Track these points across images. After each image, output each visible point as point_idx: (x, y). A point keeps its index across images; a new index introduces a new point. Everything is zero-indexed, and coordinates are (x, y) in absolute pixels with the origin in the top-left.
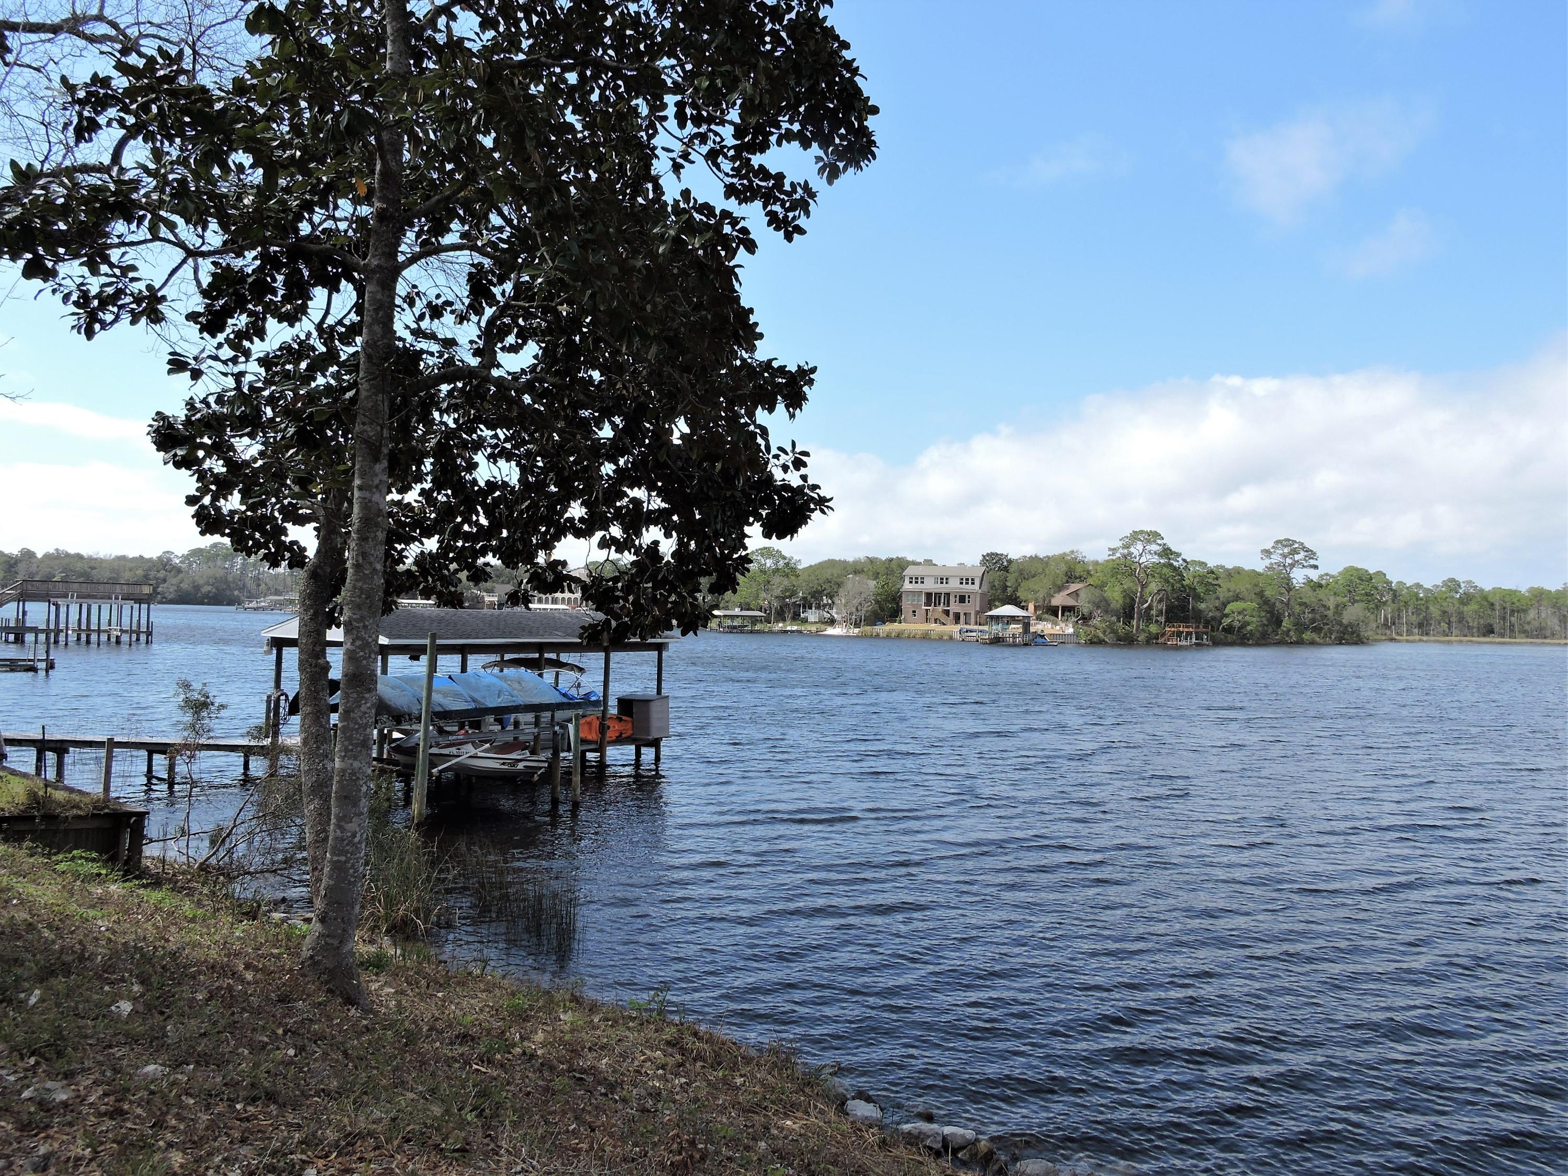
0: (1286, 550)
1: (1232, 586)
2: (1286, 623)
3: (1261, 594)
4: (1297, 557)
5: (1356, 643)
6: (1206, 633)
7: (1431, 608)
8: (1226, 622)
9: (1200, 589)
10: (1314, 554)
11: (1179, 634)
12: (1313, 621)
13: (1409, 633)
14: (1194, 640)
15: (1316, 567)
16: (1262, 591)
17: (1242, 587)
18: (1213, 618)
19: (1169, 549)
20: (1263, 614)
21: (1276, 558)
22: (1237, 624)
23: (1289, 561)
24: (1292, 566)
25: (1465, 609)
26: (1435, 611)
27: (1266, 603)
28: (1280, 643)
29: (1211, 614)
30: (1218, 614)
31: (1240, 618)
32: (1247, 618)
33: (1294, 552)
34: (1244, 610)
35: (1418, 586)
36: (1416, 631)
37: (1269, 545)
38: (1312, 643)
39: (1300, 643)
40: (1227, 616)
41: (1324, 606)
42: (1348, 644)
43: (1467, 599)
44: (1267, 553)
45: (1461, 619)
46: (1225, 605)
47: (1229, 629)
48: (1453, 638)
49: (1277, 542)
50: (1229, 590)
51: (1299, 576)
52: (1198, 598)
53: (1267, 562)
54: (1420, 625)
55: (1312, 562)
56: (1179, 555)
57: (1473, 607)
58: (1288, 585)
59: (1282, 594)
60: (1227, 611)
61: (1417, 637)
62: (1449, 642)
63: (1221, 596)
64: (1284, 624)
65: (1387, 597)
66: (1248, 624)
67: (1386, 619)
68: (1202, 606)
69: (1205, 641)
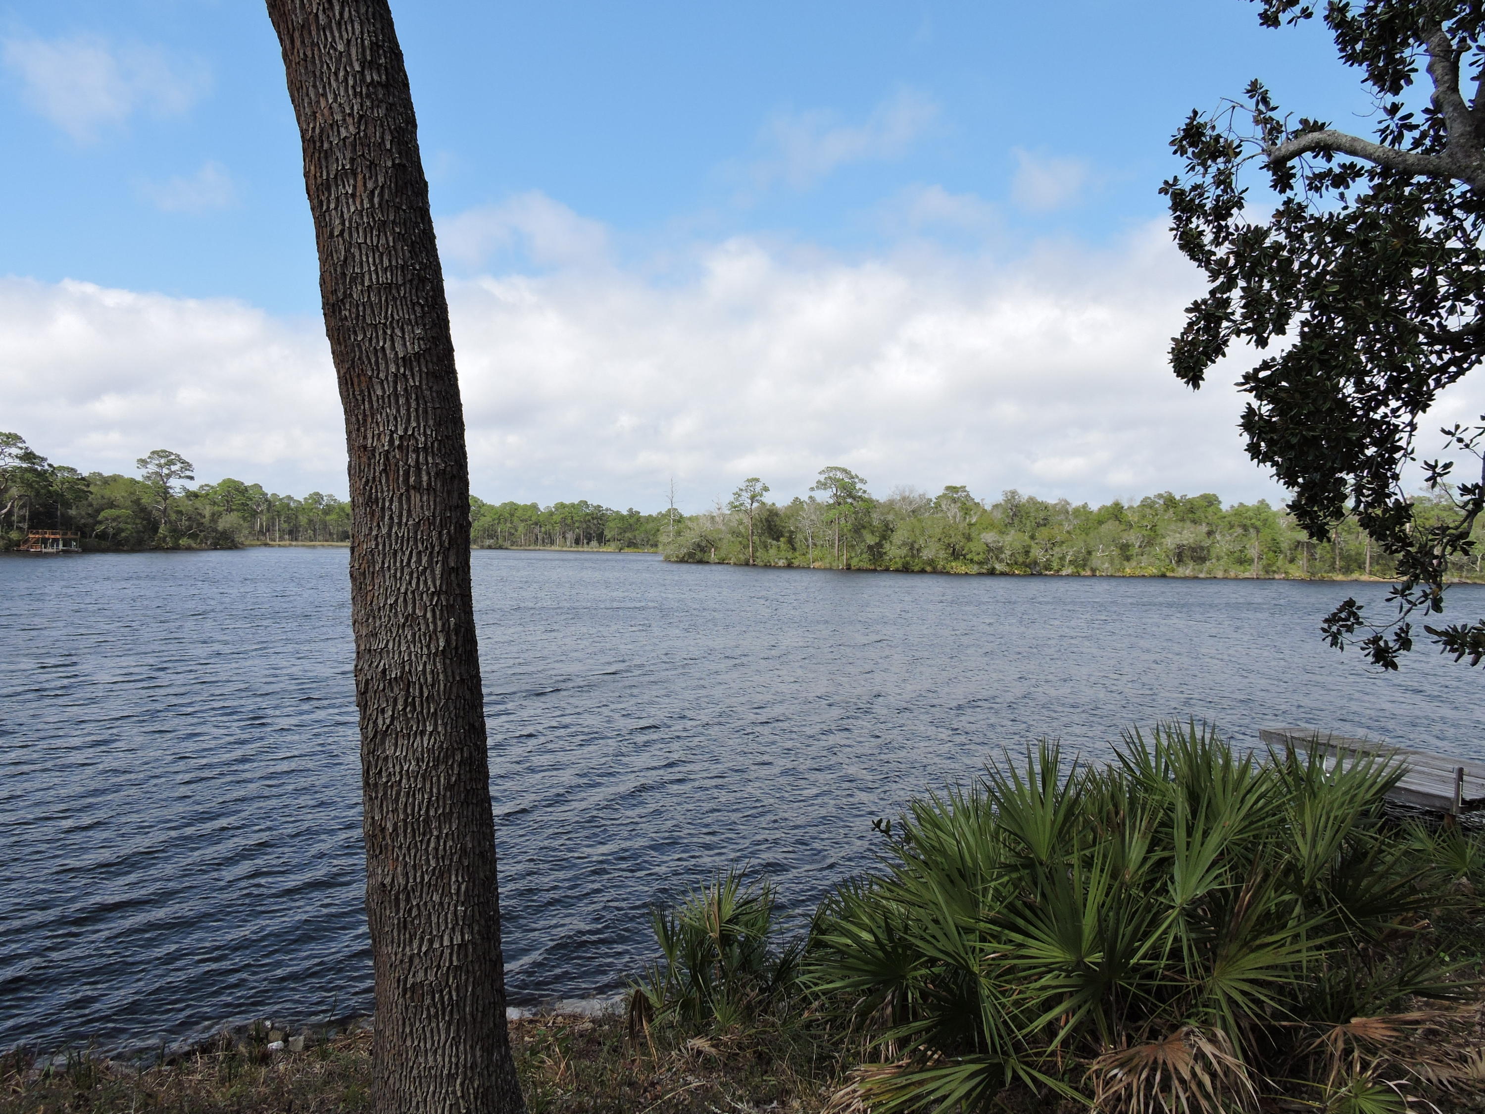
0: (163, 461)
1: (107, 493)
2: (162, 530)
3: (137, 502)
4: (173, 468)
5: (230, 548)
6: (75, 540)
7: (301, 517)
8: (100, 528)
9: (69, 496)
10: (190, 466)
11: (44, 541)
12: (190, 528)
13: (281, 538)
14: (61, 547)
15: (192, 478)
16: (139, 499)
17: (119, 494)
18: (85, 525)
19: (31, 453)
20: (138, 521)
21: (152, 468)
22: (111, 531)
23: (165, 471)
24: (168, 476)
25: (328, 518)
26: (303, 520)
27: (142, 511)
28: (157, 549)
29: (83, 521)
30: (90, 521)
31: (114, 524)
32: (122, 525)
33: (171, 463)
34: (119, 517)
35: (289, 498)
36: (287, 537)
37: (145, 456)
38: (189, 549)
39: (176, 548)
40: (100, 523)
41: (200, 514)
42: (222, 549)
43: (328, 510)
44: (143, 462)
45: (325, 525)
46: (98, 511)
47: (103, 536)
48: (318, 543)
49: (153, 453)
50: (102, 497)
51: (176, 485)
52: (67, 505)
53: (144, 471)
54: (290, 532)
55: (188, 473)
56: (44, 459)
57: (333, 516)
58: (165, 493)
59: (157, 502)
60: (100, 518)
61: (287, 543)
62: (314, 547)
63: (95, 503)
64: (160, 531)
65: (264, 507)
66: (123, 530)
67: (261, 525)
68: (73, 512)
69: (73, 548)
